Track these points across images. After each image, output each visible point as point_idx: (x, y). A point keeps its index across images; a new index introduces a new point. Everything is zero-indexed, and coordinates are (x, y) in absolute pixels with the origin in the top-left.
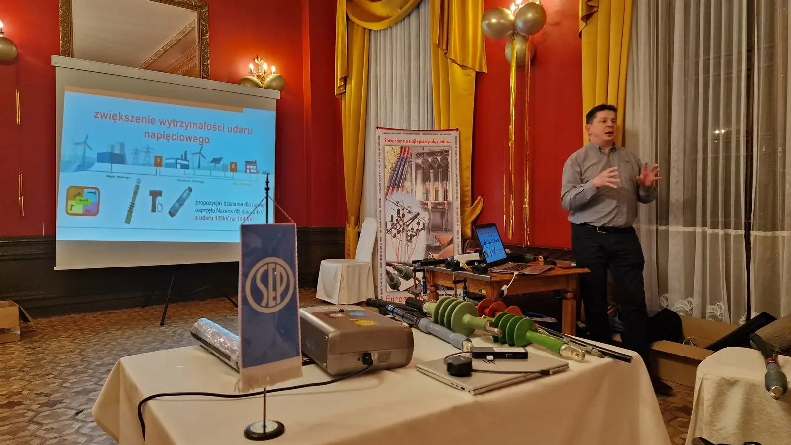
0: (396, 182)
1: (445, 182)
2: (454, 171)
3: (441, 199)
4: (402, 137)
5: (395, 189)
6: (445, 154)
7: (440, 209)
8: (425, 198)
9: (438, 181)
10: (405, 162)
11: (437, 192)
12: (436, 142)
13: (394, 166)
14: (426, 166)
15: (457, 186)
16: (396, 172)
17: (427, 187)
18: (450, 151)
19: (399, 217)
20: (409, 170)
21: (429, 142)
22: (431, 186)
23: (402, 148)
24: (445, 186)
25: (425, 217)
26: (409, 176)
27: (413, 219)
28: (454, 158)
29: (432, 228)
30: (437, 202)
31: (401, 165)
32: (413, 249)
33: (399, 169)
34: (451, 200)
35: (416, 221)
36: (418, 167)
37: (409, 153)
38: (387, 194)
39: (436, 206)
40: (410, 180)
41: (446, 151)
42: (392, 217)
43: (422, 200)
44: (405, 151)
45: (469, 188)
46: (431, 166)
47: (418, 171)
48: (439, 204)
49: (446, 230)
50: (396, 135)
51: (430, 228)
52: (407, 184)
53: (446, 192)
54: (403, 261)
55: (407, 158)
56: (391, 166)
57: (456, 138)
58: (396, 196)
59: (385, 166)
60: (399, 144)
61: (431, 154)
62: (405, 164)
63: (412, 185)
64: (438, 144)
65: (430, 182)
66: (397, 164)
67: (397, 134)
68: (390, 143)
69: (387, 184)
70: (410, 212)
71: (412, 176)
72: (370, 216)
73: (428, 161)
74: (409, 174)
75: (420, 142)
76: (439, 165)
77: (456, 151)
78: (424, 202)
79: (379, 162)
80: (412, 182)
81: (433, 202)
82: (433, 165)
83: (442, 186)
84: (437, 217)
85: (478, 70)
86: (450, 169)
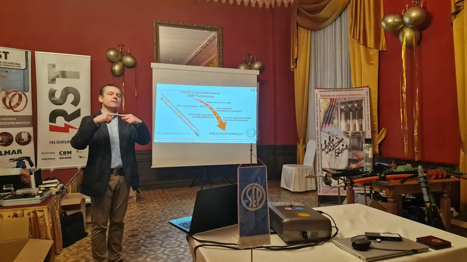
0: (328, 120)
1: (360, 120)
2: (366, 112)
3: (358, 130)
4: (332, 93)
5: (327, 124)
6: (360, 102)
7: (357, 136)
8: (347, 129)
9: (356, 119)
10: (334, 108)
11: (355, 126)
12: (353, 95)
13: (326, 111)
14: (348, 110)
15: (368, 121)
16: (328, 114)
17: (348, 122)
18: (363, 100)
19: (330, 141)
20: (336, 112)
21: (349, 95)
22: (351, 122)
23: (331, 99)
24: (360, 122)
25: (347, 141)
26: (336, 116)
27: (339, 142)
28: (366, 105)
29: (352, 148)
30: (355, 132)
31: (330, 110)
32: (339, 161)
33: (330, 112)
34: (365, 130)
35: (341, 143)
36: (342, 110)
37: (336, 102)
38: (322, 127)
39: (354, 135)
41: (360, 100)
42: (325, 141)
43: (345, 131)
44: (333, 102)
45: (376, 123)
46: (350, 110)
47: (342, 113)
48: (357, 133)
51: (351, 148)
52: (335, 121)
53: (361, 126)
54: (333, 168)
55: (334, 106)
56: (324, 111)
57: (367, 92)
58: (328, 128)
59: (320, 111)
60: (329, 97)
61: (350, 102)
62: (333, 110)
63: (338, 122)
64: (355, 96)
65: (350, 119)
66: (328, 110)
67: (328, 91)
68: (324, 97)
69: (322, 121)
70: (337, 138)
71: (338, 116)
72: (312, 139)
73: (348, 106)
75: (343, 96)
76: (356, 109)
77: (368, 100)
78: (346, 132)
79: (317, 108)
80: (338, 120)
81: (352, 132)
82: (352, 109)
83: (359, 122)
84: (356, 141)
85: (381, 50)
86: (364, 111)
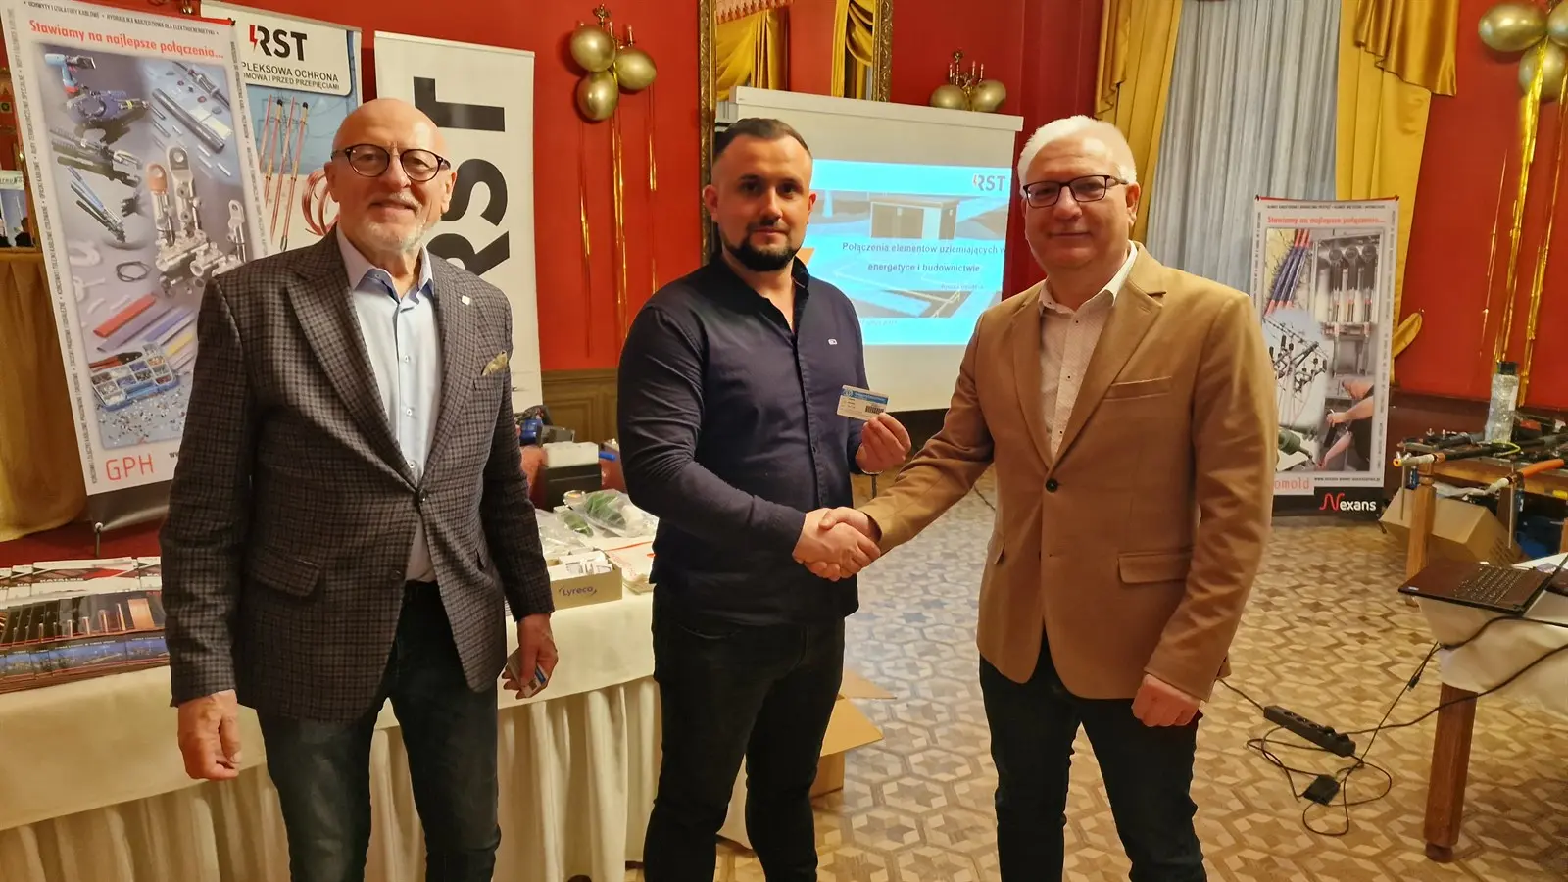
0: (1283, 290)
1: (1367, 290)
2: (1385, 271)
3: (1358, 319)
4: (1299, 213)
5: (1281, 302)
6: (1371, 242)
7: (1355, 336)
8: (1330, 319)
9: (1356, 288)
10: (1301, 256)
11: (1351, 308)
12: (1356, 221)
13: (1281, 263)
14: (1337, 262)
15: (1389, 297)
16: (1284, 273)
17: (1336, 298)
18: (1381, 237)
19: (1282, 349)
20: (1307, 270)
21: (1346, 221)
22: (1342, 297)
23: (1297, 232)
24: (1367, 297)
25: (1327, 350)
26: (1304, 279)
27: (1307, 353)
28: (1388, 249)
29: (1340, 369)
30: (1350, 324)
31: (1291, 262)
32: (1303, 404)
33: (1289, 270)
34: (1376, 321)
35: (1312, 356)
36: (1322, 264)
37: (1309, 240)
38: (1266, 310)
39: (1345, 333)
40: (1306, 287)
41: (1374, 237)
43: (1325, 321)
44: (1301, 238)
46: (1345, 263)
47: (1322, 272)
48: (1355, 328)
49: (1363, 372)
50: (1288, 209)
51: (1335, 369)
52: (1301, 294)
53: (1368, 308)
54: (1285, 422)
55: (1303, 250)
56: (1276, 264)
57: (1394, 212)
58: (1283, 314)
59: (1266, 263)
60: (1292, 225)
61: (1345, 242)
62: (1298, 262)
63: (1309, 296)
64: (1360, 225)
65: (1340, 289)
66: (1287, 260)
67: (1291, 207)
68: (1278, 224)
69: (1267, 293)
70: (1302, 341)
71: (1310, 279)
73: (1339, 253)
74: (1305, 277)
75: (1328, 221)
76: (1361, 262)
77: (1392, 236)
78: (1328, 324)
79: (1257, 256)
80: (1309, 289)
81: (1342, 323)
82: (1349, 260)
83: (1362, 297)
84: (1349, 352)
85: (1438, 92)
86: (1379, 268)
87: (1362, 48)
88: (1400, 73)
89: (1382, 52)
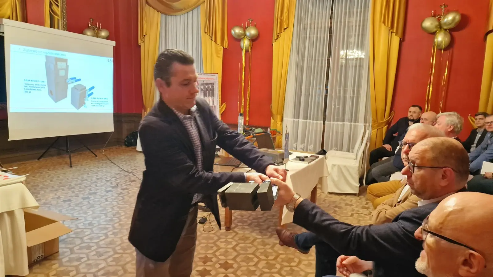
1: (213, 97)
6: (213, 84)
9: (210, 97)
11: (210, 101)
12: (209, 79)
14: (205, 89)
15: (218, 99)
21: (206, 79)
24: (213, 99)
34: (216, 105)
36: (202, 90)
41: (213, 83)
47: (202, 92)
53: (213, 101)
57: (216, 77)
61: (207, 84)
64: (209, 80)
65: (206, 97)
73: (205, 87)
75: (202, 78)
76: (211, 90)
77: (217, 84)
82: (208, 89)
85: (224, 47)
86: (215, 91)
87: (207, 34)
88: (216, 41)
89: (211, 36)
